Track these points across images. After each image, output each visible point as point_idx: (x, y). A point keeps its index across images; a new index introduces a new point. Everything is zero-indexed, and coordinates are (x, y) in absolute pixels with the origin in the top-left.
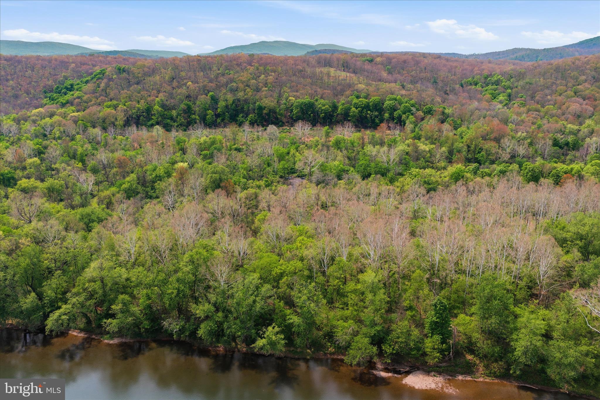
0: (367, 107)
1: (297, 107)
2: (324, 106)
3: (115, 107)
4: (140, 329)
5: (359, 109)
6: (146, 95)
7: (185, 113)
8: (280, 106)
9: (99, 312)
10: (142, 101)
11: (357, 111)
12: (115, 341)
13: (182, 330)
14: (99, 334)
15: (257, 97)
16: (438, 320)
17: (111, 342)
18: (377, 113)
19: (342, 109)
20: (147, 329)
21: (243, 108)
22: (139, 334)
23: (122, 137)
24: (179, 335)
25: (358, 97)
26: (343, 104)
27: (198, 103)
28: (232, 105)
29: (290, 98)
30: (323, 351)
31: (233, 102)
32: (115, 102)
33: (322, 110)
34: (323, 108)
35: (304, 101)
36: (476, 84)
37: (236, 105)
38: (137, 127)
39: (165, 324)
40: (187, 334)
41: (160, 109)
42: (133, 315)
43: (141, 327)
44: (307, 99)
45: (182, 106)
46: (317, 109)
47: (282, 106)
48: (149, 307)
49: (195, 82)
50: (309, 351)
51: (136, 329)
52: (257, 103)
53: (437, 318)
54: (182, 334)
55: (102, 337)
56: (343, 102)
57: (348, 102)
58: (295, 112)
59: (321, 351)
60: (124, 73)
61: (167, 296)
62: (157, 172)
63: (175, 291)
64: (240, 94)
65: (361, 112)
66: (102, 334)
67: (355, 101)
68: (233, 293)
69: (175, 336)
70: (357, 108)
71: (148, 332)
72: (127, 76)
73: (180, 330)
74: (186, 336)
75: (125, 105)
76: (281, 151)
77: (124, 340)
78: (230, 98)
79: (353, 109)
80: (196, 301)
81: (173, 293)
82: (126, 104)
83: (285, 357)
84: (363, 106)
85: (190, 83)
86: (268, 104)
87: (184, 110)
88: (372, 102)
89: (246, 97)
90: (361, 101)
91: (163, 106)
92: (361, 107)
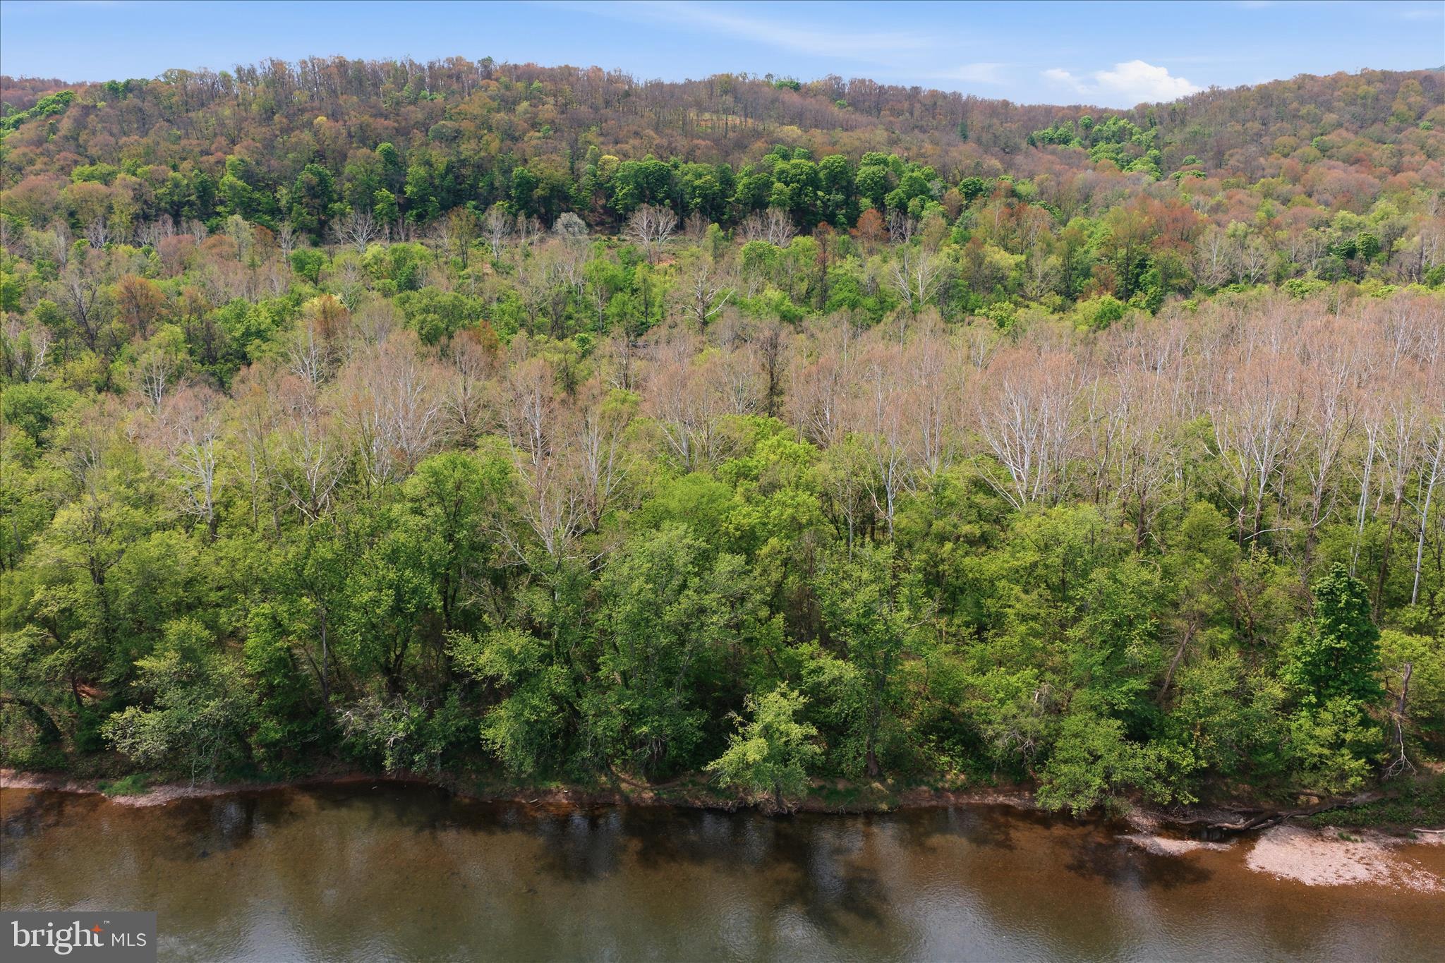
0: (812, 181)
1: (625, 180)
2: (700, 176)
3: (107, 179)
4: (247, 748)
5: (795, 185)
6: (197, 149)
7: (315, 196)
8: (579, 177)
9: (87, 700)
10: (186, 165)
11: (787, 190)
12: (158, 797)
13: (416, 740)
14: (90, 777)
15: (515, 156)
16: (1343, 644)
17: (142, 801)
18: (840, 197)
19: (747, 186)
20: (275, 744)
21: (474, 187)
22: (247, 768)
23: (130, 247)
24: (404, 759)
25: (786, 157)
26: (749, 174)
27: (348, 169)
28: (443, 177)
29: (606, 157)
30: (928, 784)
31: (449, 169)
32: (103, 168)
33: (694, 188)
34: (698, 182)
35: (644, 164)
36: (1066, 141)
37: (457, 177)
38: (177, 223)
39: (350, 718)
40: (437, 749)
41: (240, 183)
42: (221, 690)
43: (253, 740)
44: (650, 161)
45: (305, 176)
46: (680, 186)
47: (583, 180)
48: (286, 663)
49: (334, 116)
50: (876, 785)
51: (235, 751)
52: (517, 170)
53: (1339, 639)
54: (418, 750)
55: (102, 788)
56: (748, 168)
57: (760, 169)
58: (620, 193)
59: (922, 782)
60: (130, 95)
61: (353, 614)
62: (252, 320)
63: (388, 598)
64: (467, 149)
65: (798, 193)
66: (102, 776)
67: (781, 165)
68: (614, 584)
69: (388, 762)
70: (787, 184)
71: (279, 757)
72: (138, 102)
73: (408, 738)
74: (431, 758)
75: (134, 174)
76: (610, 273)
77: (190, 792)
78: (440, 157)
79: (778, 185)
80: (471, 623)
81: (376, 602)
82: (139, 171)
83: (798, 811)
84: (804, 177)
85: (321, 119)
86: (547, 172)
87: (310, 188)
88: (825, 167)
89: (483, 154)
90: (796, 166)
91: (247, 176)
92: (798, 182)
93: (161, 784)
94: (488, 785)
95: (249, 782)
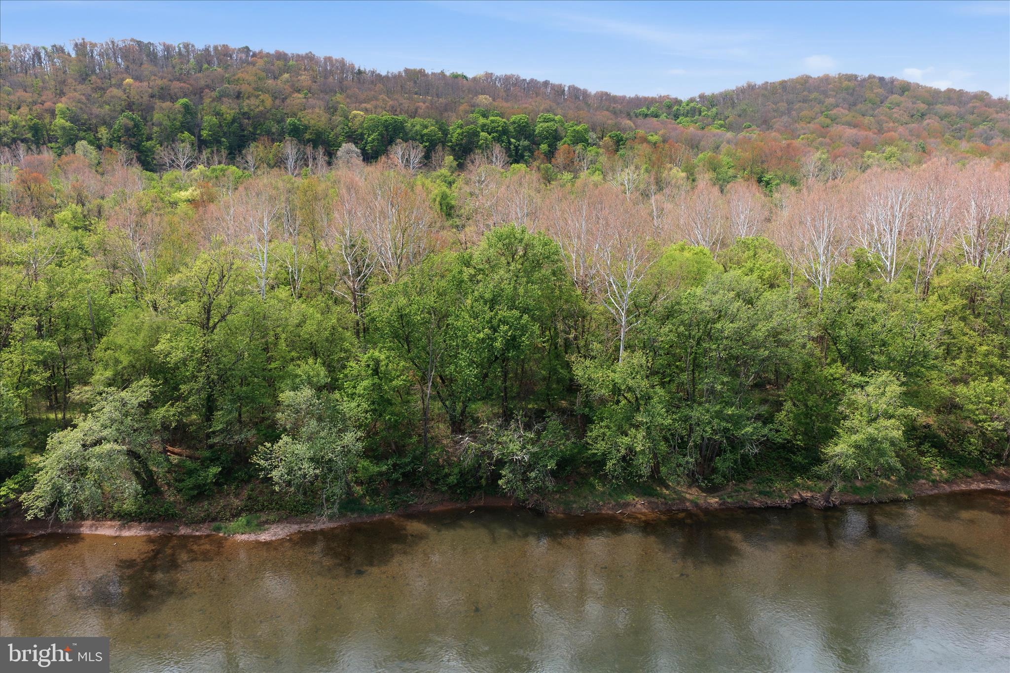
0: (506, 131)
1: (371, 129)
2: (426, 127)
5: (495, 134)
7: (131, 136)
8: (335, 126)
9: (176, 458)
10: (23, 111)
11: (490, 137)
12: (277, 532)
14: (203, 521)
15: (286, 110)
18: (526, 143)
19: (460, 135)
25: (485, 116)
26: (460, 126)
27: (155, 117)
28: (230, 125)
29: (354, 112)
31: (235, 119)
33: (425, 134)
34: (425, 131)
35: (383, 118)
37: (241, 126)
41: (68, 124)
44: (387, 116)
45: (122, 121)
46: (411, 134)
47: (339, 129)
49: (137, 78)
50: (885, 482)
52: (289, 120)
55: (218, 529)
56: (458, 123)
57: (469, 123)
58: (368, 138)
64: (247, 104)
65: (498, 140)
66: (214, 520)
67: (482, 121)
70: (489, 133)
78: (228, 110)
79: (483, 134)
83: (841, 504)
84: (500, 128)
85: (129, 80)
86: (312, 122)
87: (127, 130)
88: (514, 123)
89: (261, 108)
90: (493, 122)
91: (74, 119)
92: (496, 132)
93: (274, 522)
94: (575, 502)
95: (355, 515)
